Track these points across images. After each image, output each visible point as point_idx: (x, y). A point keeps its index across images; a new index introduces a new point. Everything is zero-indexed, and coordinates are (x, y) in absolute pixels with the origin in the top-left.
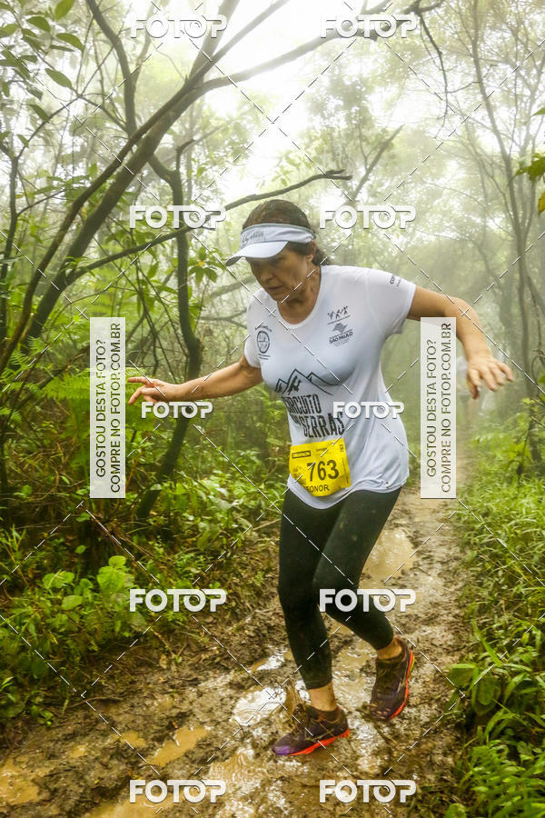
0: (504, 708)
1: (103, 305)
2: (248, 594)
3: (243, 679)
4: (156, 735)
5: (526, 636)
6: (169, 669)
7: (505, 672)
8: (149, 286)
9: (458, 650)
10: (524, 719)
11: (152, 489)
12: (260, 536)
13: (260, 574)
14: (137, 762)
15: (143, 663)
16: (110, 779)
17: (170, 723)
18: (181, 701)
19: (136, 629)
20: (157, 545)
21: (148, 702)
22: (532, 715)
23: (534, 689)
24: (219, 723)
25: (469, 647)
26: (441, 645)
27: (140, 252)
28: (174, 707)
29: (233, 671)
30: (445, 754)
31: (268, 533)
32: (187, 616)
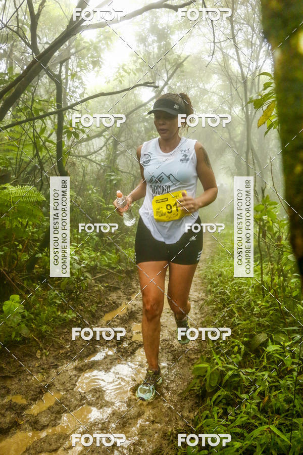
0: (222, 389)
1: (13, 145)
2: (87, 316)
3: (82, 366)
4: (33, 397)
5: (236, 348)
6: (41, 358)
7: (224, 369)
8: (40, 140)
9: (200, 352)
10: (232, 395)
11: (36, 256)
12: (96, 282)
13: (95, 305)
14: (21, 413)
15: (27, 355)
16: (5, 423)
17: (41, 390)
18: (48, 378)
19: (24, 336)
20: (37, 286)
21: (29, 378)
22: (236, 392)
23: (238, 379)
24: (68, 390)
25: (206, 351)
26: (191, 349)
27: (36, 120)
28: (44, 381)
29: (77, 360)
30: (189, 412)
31: (101, 280)
32: (53, 328)
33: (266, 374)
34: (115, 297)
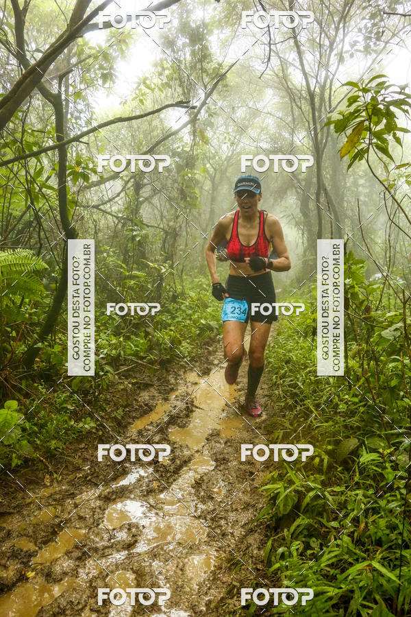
0: (302, 516)
2: (111, 424)
3: (109, 493)
4: (43, 539)
5: (317, 459)
6: (52, 486)
7: (303, 489)
8: (35, 185)
10: (316, 523)
11: (35, 346)
12: (120, 378)
13: (120, 410)
14: (28, 562)
15: (31, 482)
17: (54, 529)
18: (62, 512)
19: (27, 456)
20: (40, 387)
22: (320, 519)
23: (323, 501)
24: (91, 528)
27: (28, 159)
28: (57, 517)
29: (101, 486)
30: (259, 549)
31: (126, 375)
32: (65, 444)
33: (360, 492)
34: (147, 398)
